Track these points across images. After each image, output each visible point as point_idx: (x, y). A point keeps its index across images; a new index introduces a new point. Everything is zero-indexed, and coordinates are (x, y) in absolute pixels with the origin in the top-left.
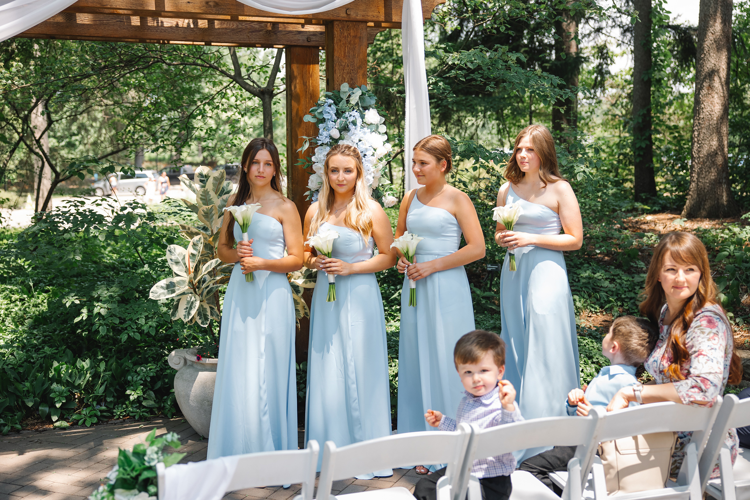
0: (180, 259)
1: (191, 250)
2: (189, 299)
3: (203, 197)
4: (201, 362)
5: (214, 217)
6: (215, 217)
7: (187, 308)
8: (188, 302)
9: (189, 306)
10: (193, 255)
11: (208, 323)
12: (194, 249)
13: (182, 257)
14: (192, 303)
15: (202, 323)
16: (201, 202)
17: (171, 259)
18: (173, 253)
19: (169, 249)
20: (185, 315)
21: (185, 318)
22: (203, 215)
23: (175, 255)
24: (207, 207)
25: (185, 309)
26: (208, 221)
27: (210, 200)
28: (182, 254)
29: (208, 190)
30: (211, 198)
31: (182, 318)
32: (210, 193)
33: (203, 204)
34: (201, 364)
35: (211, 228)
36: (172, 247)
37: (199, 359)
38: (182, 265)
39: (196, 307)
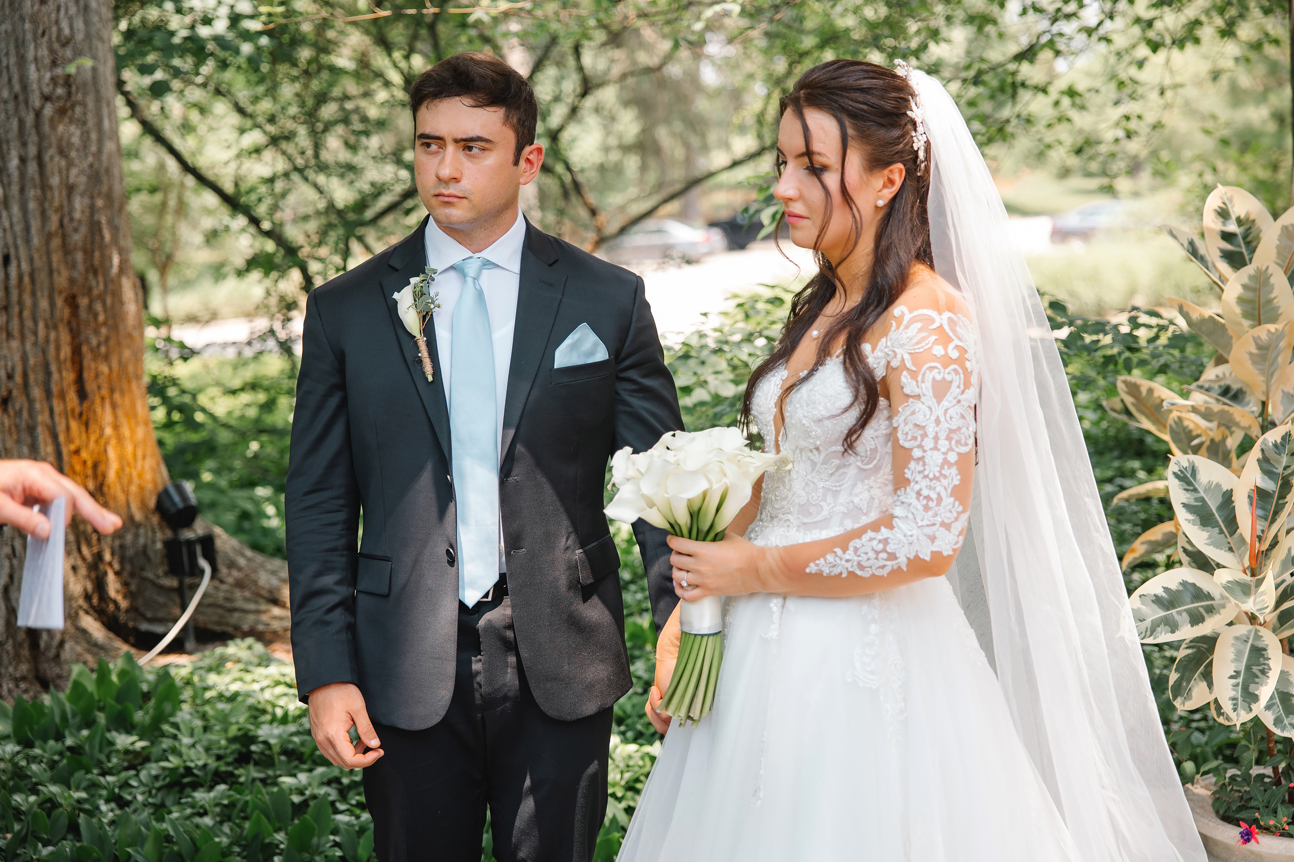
0: (1213, 504)
1: (1253, 475)
3: (1250, 295)
4: (1252, 846)
5: (1280, 359)
6: (1284, 356)
7: (1238, 673)
8: (1238, 654)
9: (1242, 667)
10: (1261, 493)
12: (1268, 473)
13: (1219, 500)
14: (1254, 655)
15: (1278, 722)
16: (1238, 310)
17: (1185, 505)
18: (1189, 483)
19: (1176, 469)
20: (1233, 699)
21: (1235, 710)
22: (1251, 354)
23: (1195, 490)
24: (1272, 327)
25: (1231, 677)
26: (1262, 372)
27: (1270, 301)
28: (1218, 485)
29: (1270, 271)
30: (1273, 295)
31: (1227, 707)
32: (1273, 280)
33: (1246, 315)
34: (1252, 852)
35: (1267, 394)
36: (1185, 464)
37: (1247, 837)
38: (1219, 526)
39: (1270, 674)
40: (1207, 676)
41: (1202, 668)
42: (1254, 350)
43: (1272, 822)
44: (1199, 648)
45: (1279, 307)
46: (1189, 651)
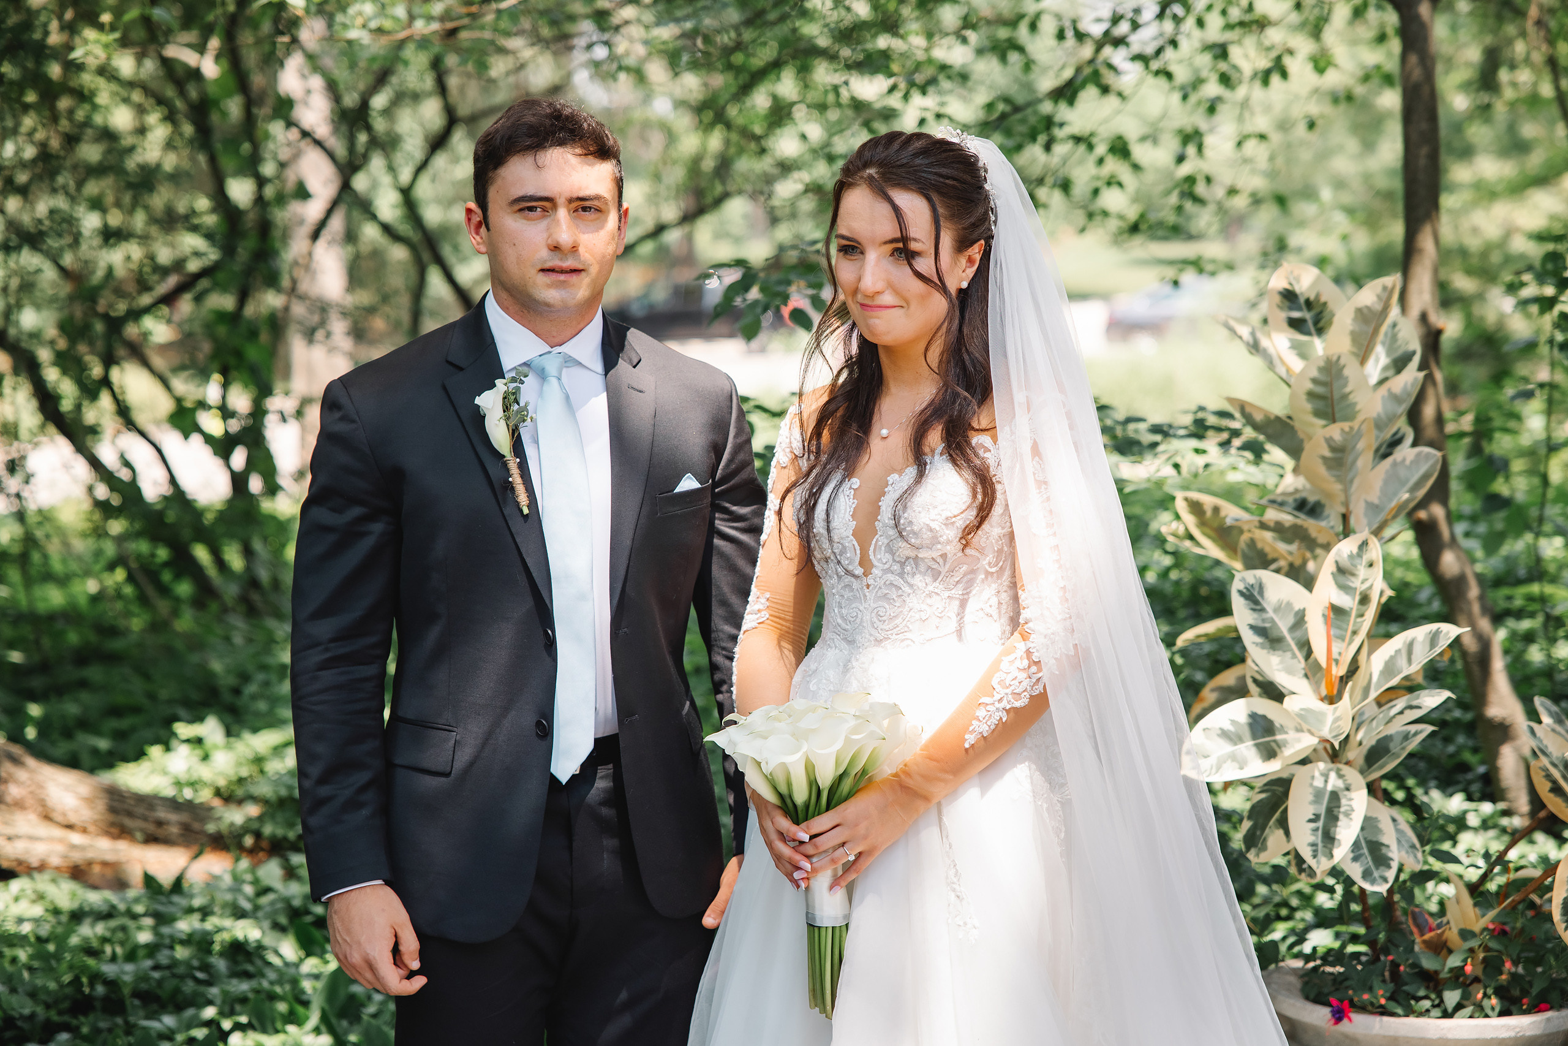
0: (1283, 626)
1: (1327, 591)
2: (1319, 783)
3: (1320, 390)
4: (1345, 1026)
5: (1360, 463)
6: (1364, 460)
7: (1316, 819)
8: (1318, 794)
9: (1322, 810)
10: (1337, 611)
11: (1391, 875)
12: (1344, 588)
13: (1291, 620)
14: (1335, 796)
15: (1367, 875)
16: (1308, 407)
17: (1252, 627)
18: (1256, 602)
19: (1241, 587)
20: (1313, 845)
21: (1315, 857)
22: (1324, 458)
23: (1263, 610)
24: (1346, 426)
25: (1310, 821)
26: (1340, 479)
27: (1345, 397)
28: (1289, 605)
29: (1342, 362)
30: (1348, 390)
31: (1306, 853)
32: (1346, 372)
33: (1318, 414)
34: (1346, 1036)
35: (1346, 504)
36: (1251, 581)
37: (1339, 1016)
38: (1291, 650)
39: (1354, 816)
40: (1283, 824)
41: (1277, 815)
42: (1327, 453)
43: (1366, 997)
44: (1273, 792)
45: (1355, 404)
46: (1263, 796)
